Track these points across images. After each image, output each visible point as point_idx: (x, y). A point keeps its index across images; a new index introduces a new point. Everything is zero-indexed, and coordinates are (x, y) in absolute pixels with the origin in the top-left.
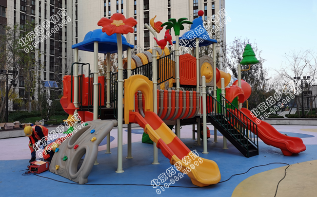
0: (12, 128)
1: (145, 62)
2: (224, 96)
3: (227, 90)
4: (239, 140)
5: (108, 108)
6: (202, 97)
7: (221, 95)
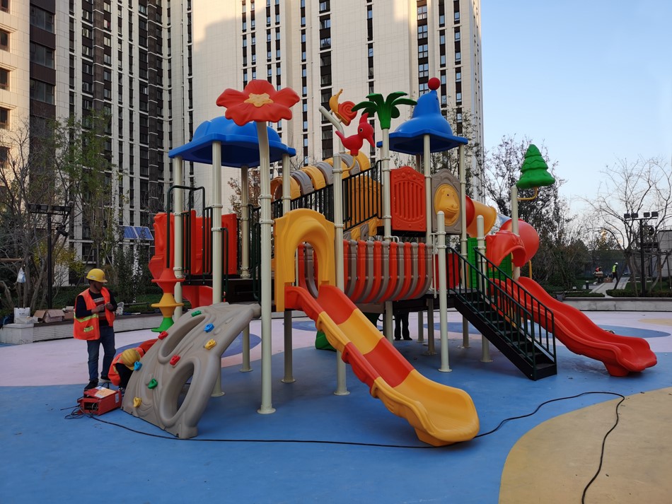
0: (60, 320)
1: (320, 184)
2: (483, 252)
3: (489, 241)
4: (515, 344)
5: (245, 279)
6: (437, 256)
7: (476, 251)
